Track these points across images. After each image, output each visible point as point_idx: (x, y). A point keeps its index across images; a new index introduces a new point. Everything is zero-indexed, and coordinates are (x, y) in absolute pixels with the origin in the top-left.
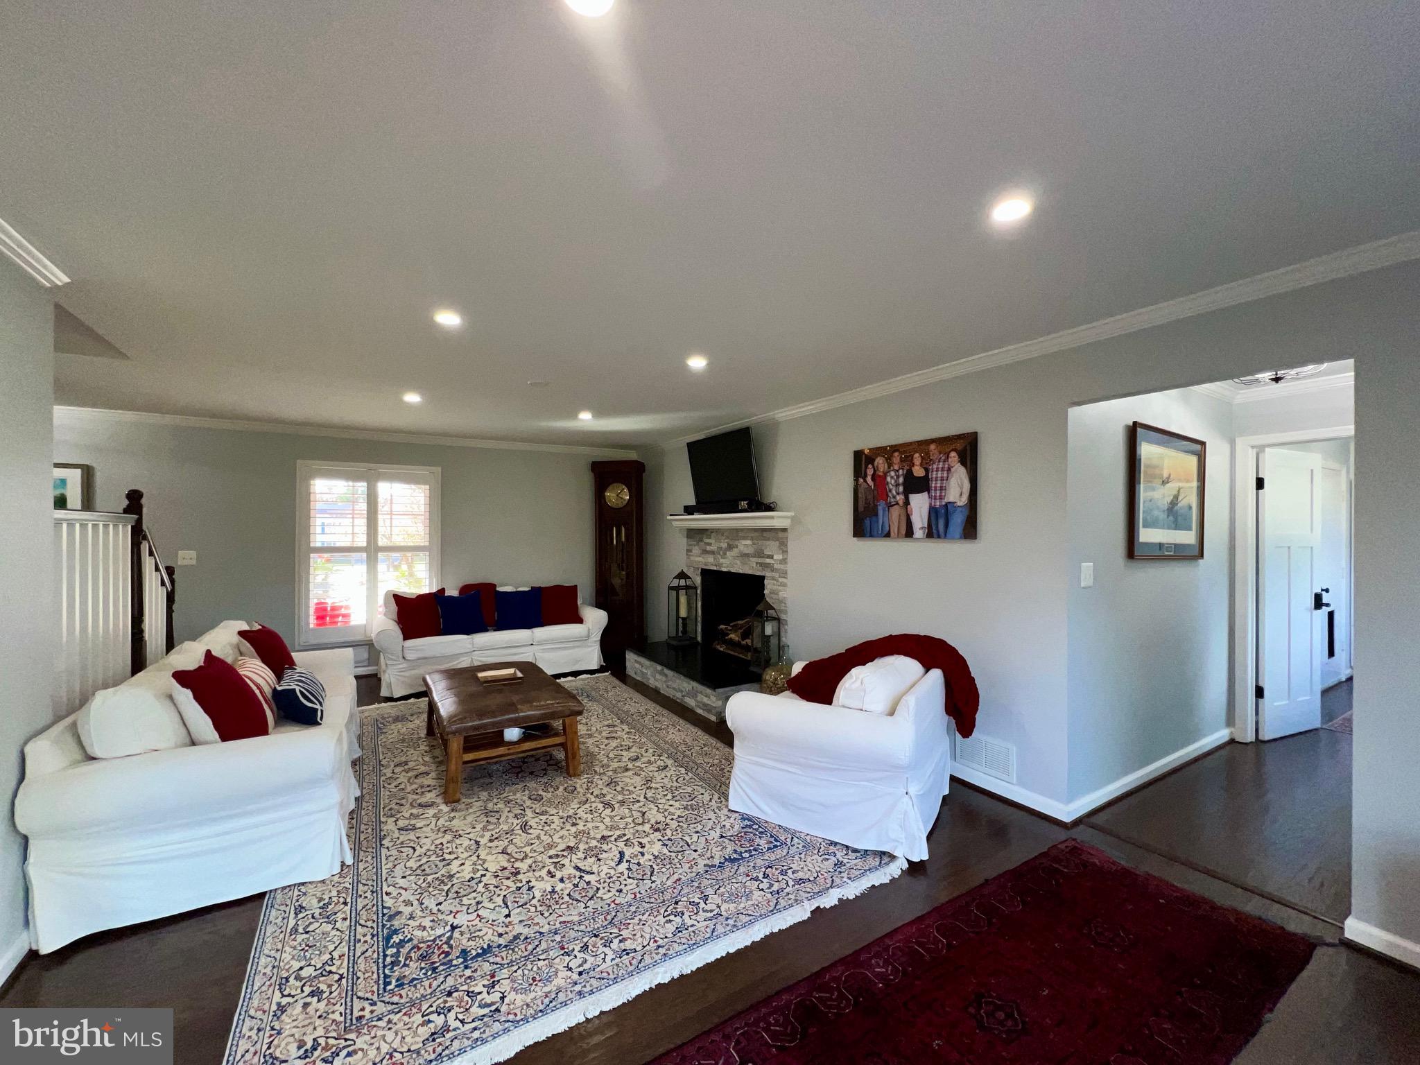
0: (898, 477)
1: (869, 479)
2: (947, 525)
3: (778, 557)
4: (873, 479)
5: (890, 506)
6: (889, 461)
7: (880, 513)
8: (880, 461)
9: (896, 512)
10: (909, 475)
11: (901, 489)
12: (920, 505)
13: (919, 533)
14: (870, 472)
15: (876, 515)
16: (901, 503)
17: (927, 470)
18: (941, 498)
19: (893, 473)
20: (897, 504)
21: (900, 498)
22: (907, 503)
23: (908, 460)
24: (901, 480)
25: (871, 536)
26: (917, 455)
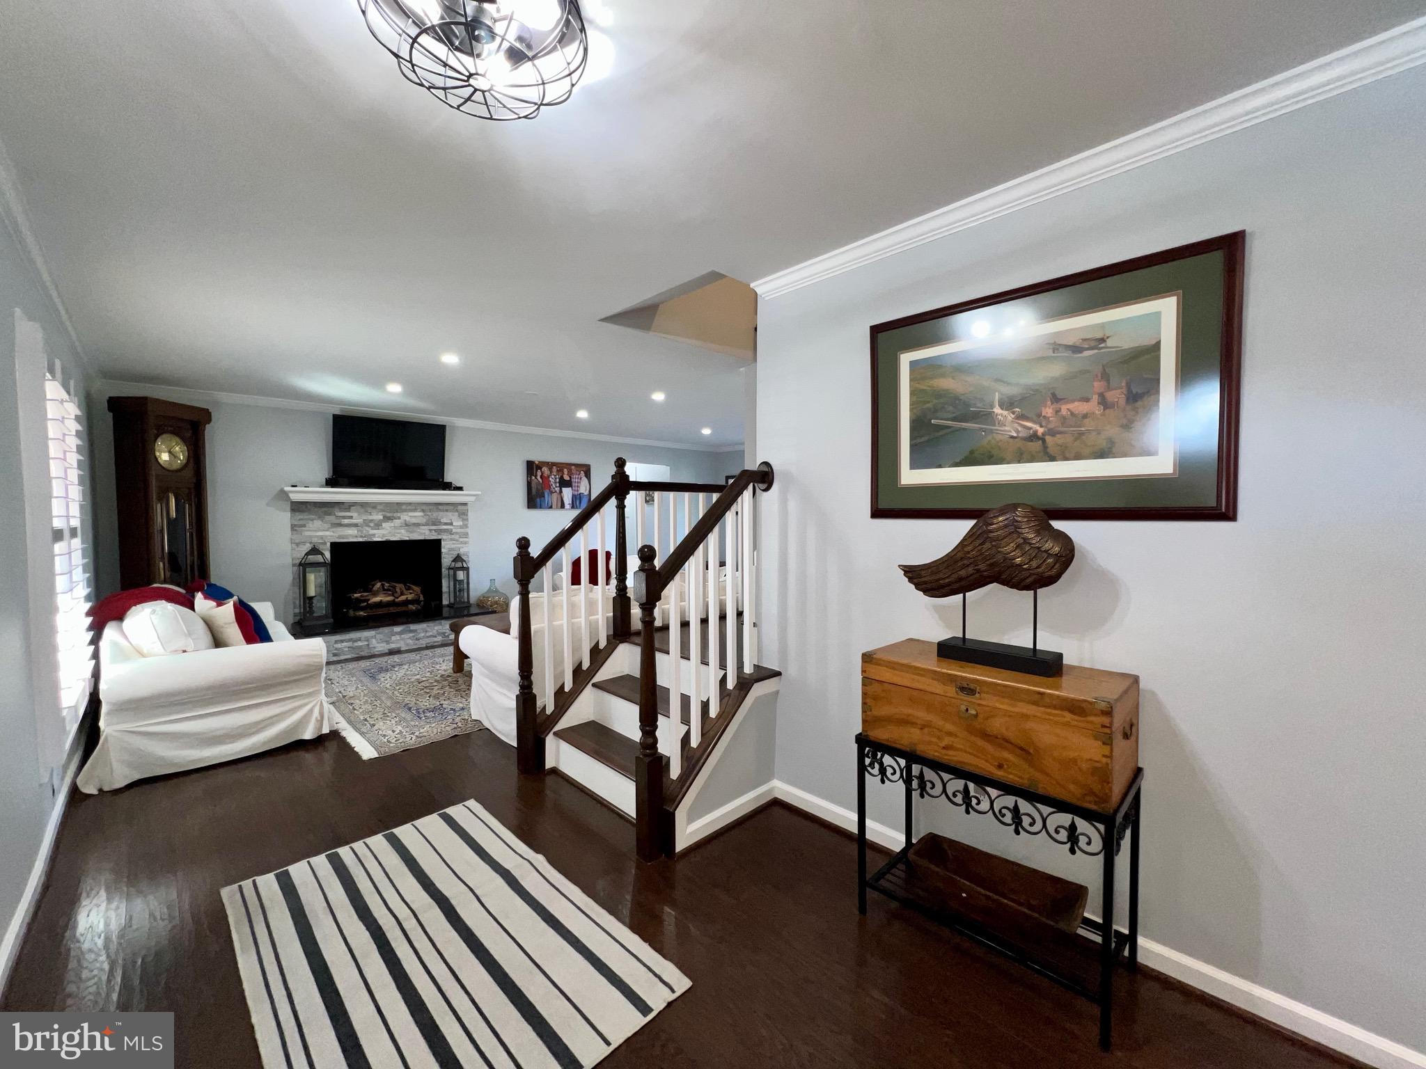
0: (556, 478)
1: (539, 478)
2: (580, 503)
3: (458, 523)
4: (541, 477)
5: (552, 492)
6: (551, 470)
7: (546, 496)
8: (545, 469)
9: (555, 496)
10: (561, 478)
11: (558, 485)
12: (567, 493)
13: (567, 506)
14: (539, 473)
15: (544, 497)
16: (558, 491)
17: (570, 477)
18: (577, 491)
19: (553, 476)
20: (556, 492)
21: (558, 489)
22: (561, 492)
23: (560, 471)
24: (558, 480)
25: (541, 508)
26: (565, 470)
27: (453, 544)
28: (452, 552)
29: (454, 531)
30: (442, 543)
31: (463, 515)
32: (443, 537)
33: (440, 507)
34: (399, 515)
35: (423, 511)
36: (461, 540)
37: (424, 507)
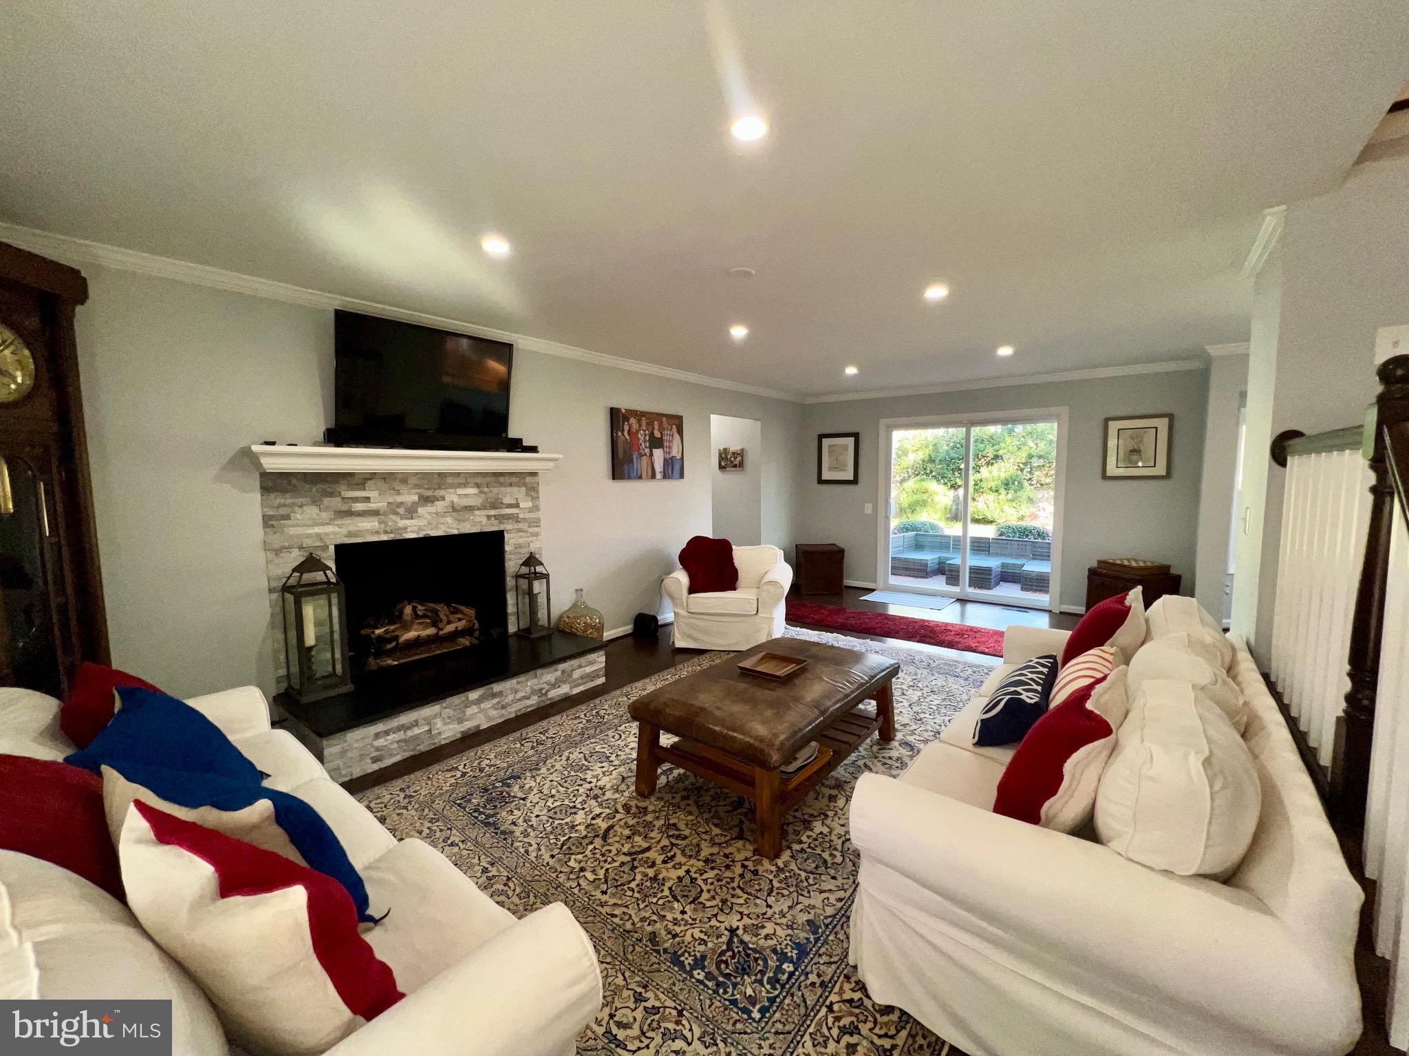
0: (645, 435)
1: (626, 433)
2: (672, 472)
3: (526, 504)
4: (629, 434)
5: (641, 455)
6: (639, 421)
7: (635, 460)
8: (633, 421)
9: (645, 459)
10: (652, 435)
11: (648, 444)
12: (658, 454)
13: (659, 476)
14: (626, 428)
15: (632, 462)
16: (648, 454)
17: (661, 433)
18: (669, 453)
19: (642, 432)
20: (645, 455)
21: (647, 451)
23: (651, 424)
24: (647, 438)
25: (629, 478)
26: (656, 422)
27: (521, 537)
28: (520, 550)
29: (521, 516)
30: (506, 535)
31: (533, 491)
32: (507, 526)
33: (501, 479)
34: (441, 493)
35: (478, 486)
36: (531, 530)
37: (479, 480)
